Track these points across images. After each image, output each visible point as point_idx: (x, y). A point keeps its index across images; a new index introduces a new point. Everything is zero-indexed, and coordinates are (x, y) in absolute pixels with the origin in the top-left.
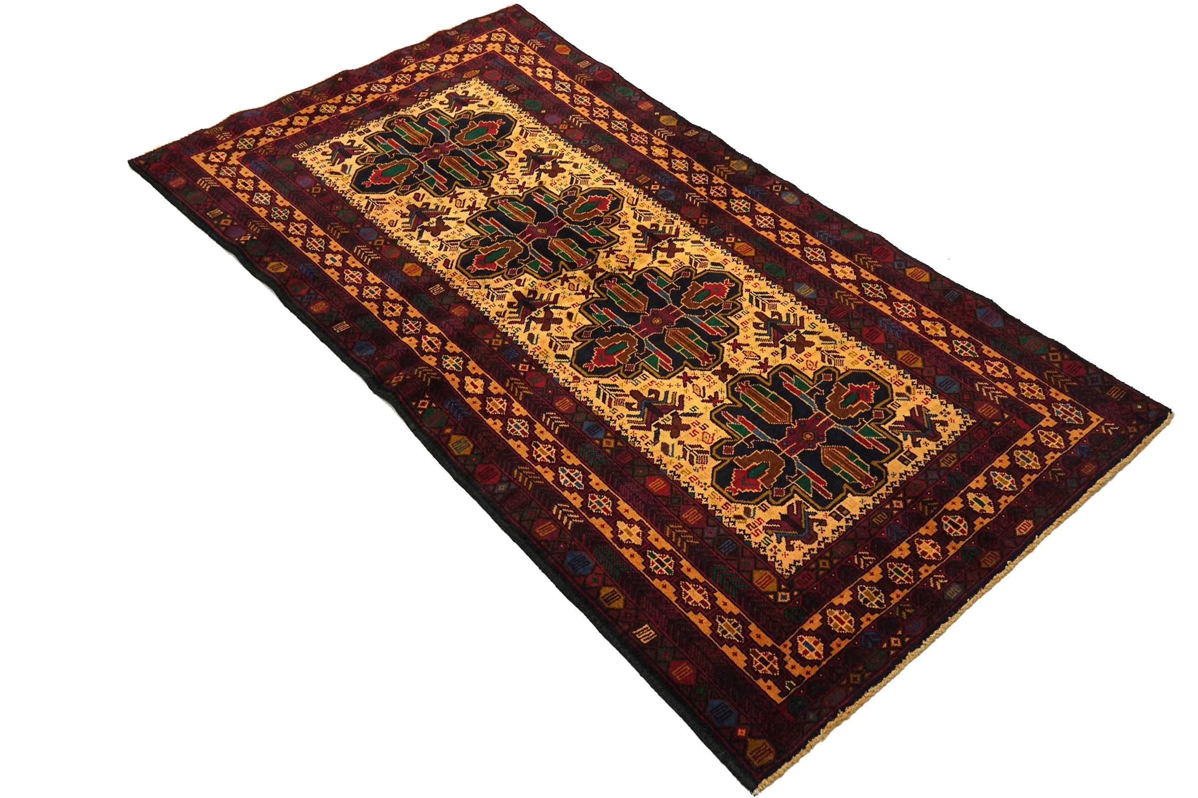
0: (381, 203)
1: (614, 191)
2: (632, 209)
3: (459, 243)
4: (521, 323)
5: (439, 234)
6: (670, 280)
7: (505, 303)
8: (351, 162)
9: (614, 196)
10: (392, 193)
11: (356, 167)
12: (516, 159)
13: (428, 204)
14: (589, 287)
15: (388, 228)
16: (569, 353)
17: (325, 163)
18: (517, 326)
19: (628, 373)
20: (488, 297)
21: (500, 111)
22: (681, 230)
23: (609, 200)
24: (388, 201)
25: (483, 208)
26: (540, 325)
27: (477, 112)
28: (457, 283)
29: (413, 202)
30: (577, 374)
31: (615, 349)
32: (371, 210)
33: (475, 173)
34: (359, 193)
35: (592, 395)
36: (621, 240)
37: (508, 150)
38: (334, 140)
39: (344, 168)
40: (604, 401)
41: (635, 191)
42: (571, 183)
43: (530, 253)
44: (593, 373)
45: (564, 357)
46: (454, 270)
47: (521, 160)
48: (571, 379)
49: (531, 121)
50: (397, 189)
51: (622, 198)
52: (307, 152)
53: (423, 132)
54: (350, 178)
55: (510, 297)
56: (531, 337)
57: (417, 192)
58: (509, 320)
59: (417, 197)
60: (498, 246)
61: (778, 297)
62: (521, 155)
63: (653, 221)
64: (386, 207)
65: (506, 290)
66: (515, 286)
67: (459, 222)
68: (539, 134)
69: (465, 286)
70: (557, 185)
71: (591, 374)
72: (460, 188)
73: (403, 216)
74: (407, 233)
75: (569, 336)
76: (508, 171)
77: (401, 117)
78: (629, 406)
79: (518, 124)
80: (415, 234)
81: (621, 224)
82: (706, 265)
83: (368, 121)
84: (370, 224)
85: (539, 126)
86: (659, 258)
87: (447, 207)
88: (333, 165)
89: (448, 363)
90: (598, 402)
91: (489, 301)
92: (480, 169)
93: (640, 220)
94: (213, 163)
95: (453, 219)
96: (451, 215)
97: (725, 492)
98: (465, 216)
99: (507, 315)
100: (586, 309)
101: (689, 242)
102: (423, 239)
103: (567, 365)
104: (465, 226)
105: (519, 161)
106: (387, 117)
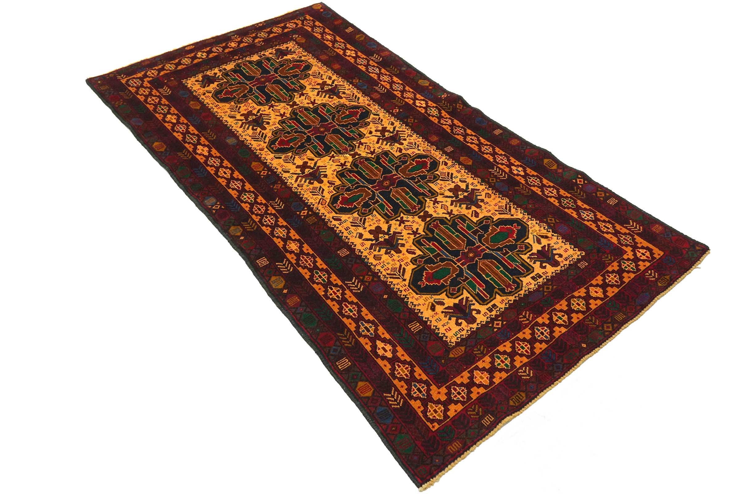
0: (501, 211)
1: (334, 211)
2: (324, 197)
3: (440, 178)
4: (398, 131)
5: (455, 186)
6: (310, 148)
7: (408, 140)
8: (536, 248)
9: (335, 207)
10: (495, 218)
11: (530, 240)
12: (407, 246)
13: (467, 208)
14: (359, 147)
15: (490, 192)
16: (372, 116)
17: (556, 246)
18: (400, 130)
19: (342, 106)
20: (418, 145)
21: (424, 296)
22: (294, 180)
23: (339, 205)
24: (497, 213)
25: (428, 200)
26: (387, 129)
27: (443, 296)
28: (437, 153)
29: (478, 210)
30: (369, 107)
31: (347, 117)
32: (506, 205)
33: (437, 234)
34: (519, 219)
35: (362, 99)
36: (335, 173)
37: (414, 256)
38: (559, 268)
39: (539, 242)
40: (356, 96)
41: (319, 210)
42: (365, 219)
43: (394, 168)
44: (360, 107)
45: (374, 115)
46: (441, 160)
47: (403, 245)
48: (372, 105)
49: (396, 286)
50: (493, 222)
51: (330, 205)
52: (575, 257)
53: (488, 275)
54: (530, 232)
55: (405, 143)
56: (392, 124)
57: (478, 219)
58: (405, 133)
59: (477, 215)
60: (415, 174)
61: (249, 138)
62: (403, 250)
63: (311, 186)
64: (497, 208)
65: (408, 147)
66: (402, 148)
67: (443, 194)
68: (389, 272)
69: (433, 152)
70: (375, 220)
71: (362, 107)
72: (446, 218)
73: (482, 201)
74: (476, 188)
75: (371, 124)
76: (412, 237)
77: (510, 294)
78: (344, 93)
79: (407, 283)
80: (471, 187)
81: (333, 186)
82: (285, 157)
83: (537, 290)
84: (503, 194)
85: (389, 280)
86: (313, 162)
87: (454, 206)
88: (549, 245)
89: (435, 112)
90: (359, 95)
91: (417, 143)
92: (434, 239)
93: (321, 187)
94: (643, 248)
95: (447, 197)
96: (449, 200)
97: (308, 63)
98: (440, 198)
99: (406, 136)
100: (361, 136)
101: (291, 173)
102: (465, 184)
103: (373, 111)
104: (438, 191)
105: (404, 244)
106: (522, 292)
